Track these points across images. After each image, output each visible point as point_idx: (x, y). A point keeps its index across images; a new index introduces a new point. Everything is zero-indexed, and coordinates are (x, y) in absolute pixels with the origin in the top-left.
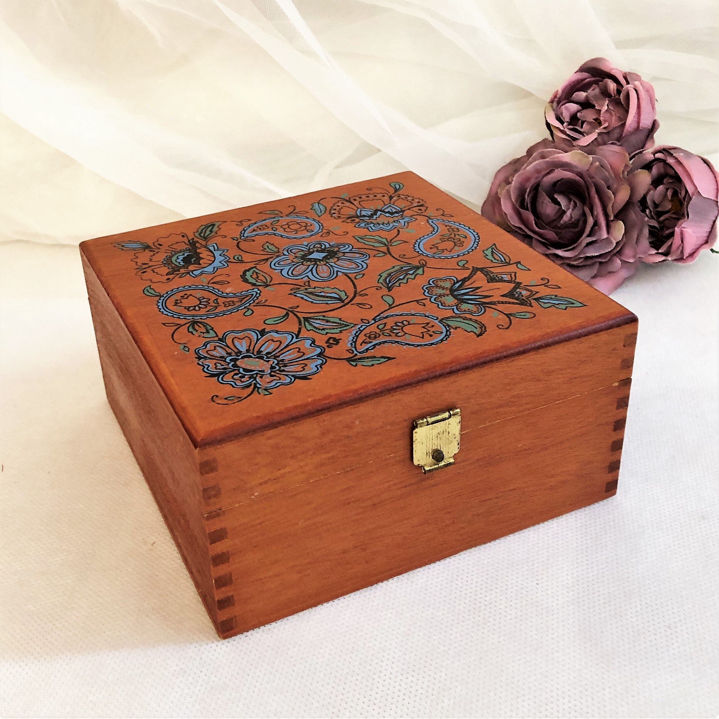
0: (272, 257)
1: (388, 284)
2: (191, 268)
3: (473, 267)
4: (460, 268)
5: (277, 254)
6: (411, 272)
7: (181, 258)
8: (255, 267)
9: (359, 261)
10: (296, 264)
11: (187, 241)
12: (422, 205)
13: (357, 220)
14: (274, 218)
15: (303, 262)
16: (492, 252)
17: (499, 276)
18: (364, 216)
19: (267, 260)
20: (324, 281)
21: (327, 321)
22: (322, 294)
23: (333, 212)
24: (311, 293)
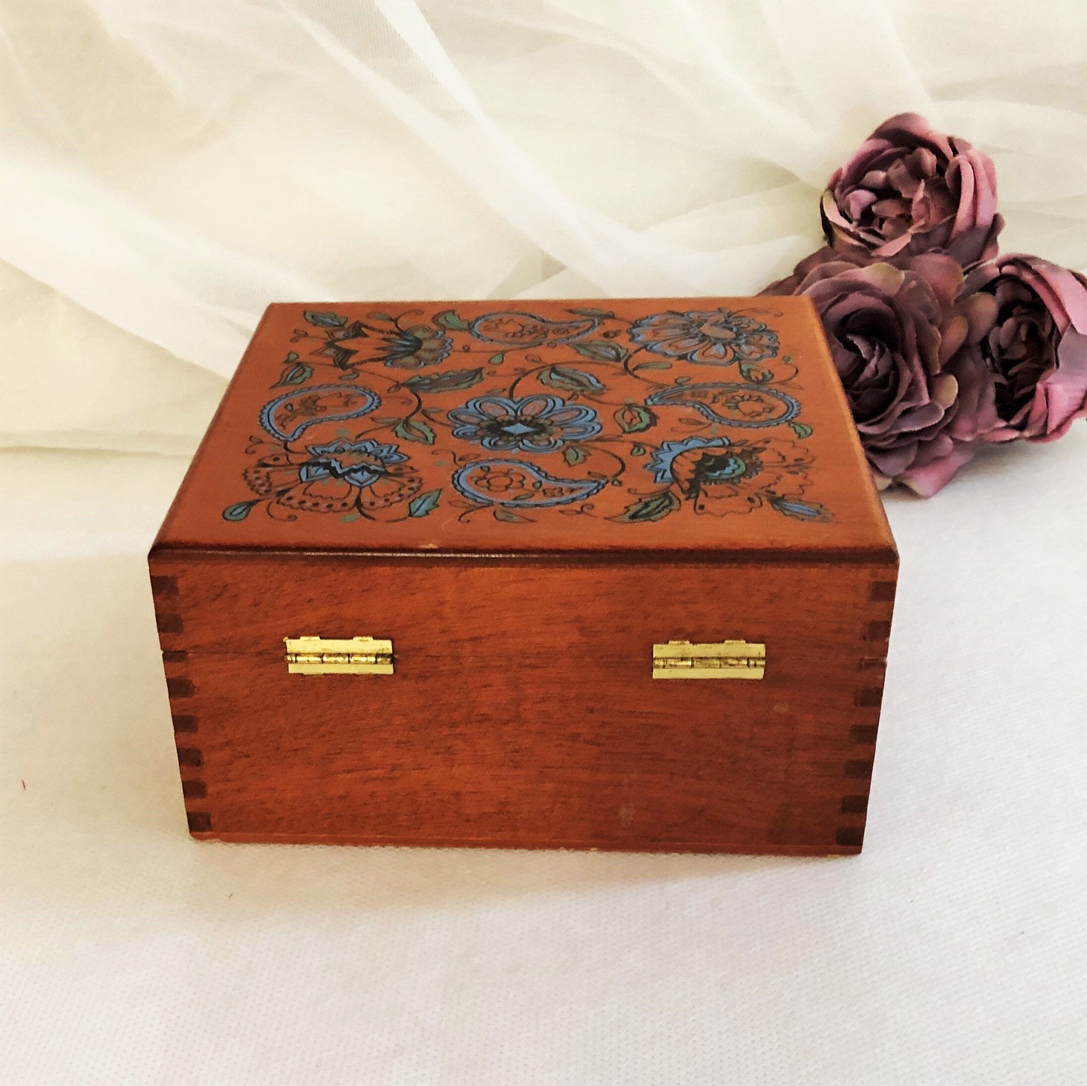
2: (721, 452)
5: (575, 444)
8: (624, 432)
11: (702, 496)
13: (390, 470)
14: (518, 505)
15: (551, 425)
18: (370, 471)
19: (597, 440)
20: (548, 396)
23: (411, 492)
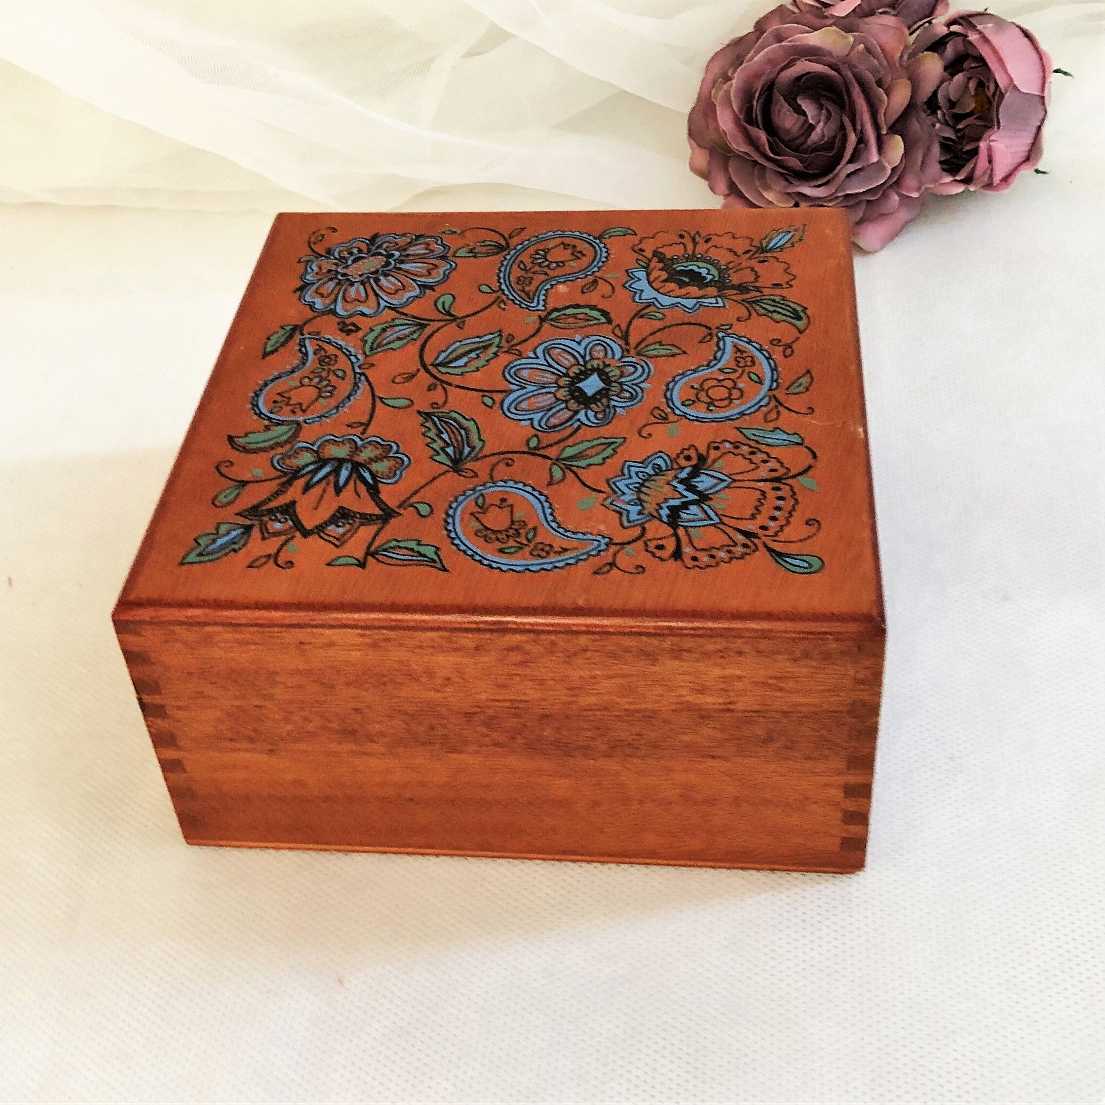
0: (627, 343)
1: (438, 418)
3: (400, 514)
4: (413, 500)
5: (632, 352)
6: (450, 450)
7: (704, 272)
8: (610, 321)
9: (537, 417)
10: (583, 357)
12: (677, 554)
16: (425, 556)
17: (348, 527)
21: (399, 339)
22: (473, 355)
24: (485, 348)
